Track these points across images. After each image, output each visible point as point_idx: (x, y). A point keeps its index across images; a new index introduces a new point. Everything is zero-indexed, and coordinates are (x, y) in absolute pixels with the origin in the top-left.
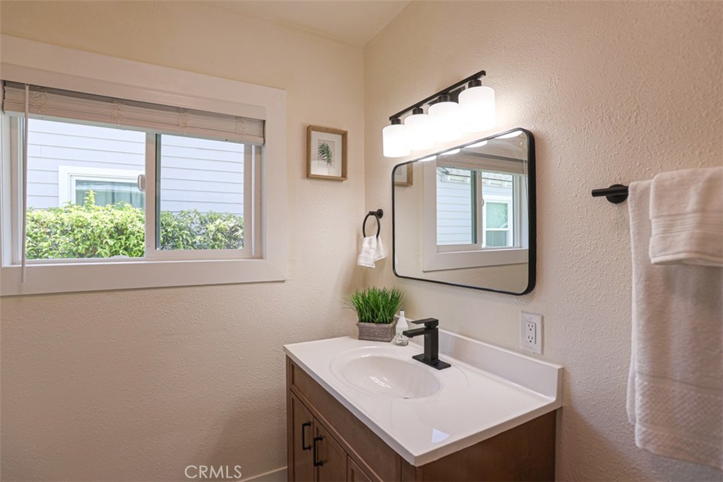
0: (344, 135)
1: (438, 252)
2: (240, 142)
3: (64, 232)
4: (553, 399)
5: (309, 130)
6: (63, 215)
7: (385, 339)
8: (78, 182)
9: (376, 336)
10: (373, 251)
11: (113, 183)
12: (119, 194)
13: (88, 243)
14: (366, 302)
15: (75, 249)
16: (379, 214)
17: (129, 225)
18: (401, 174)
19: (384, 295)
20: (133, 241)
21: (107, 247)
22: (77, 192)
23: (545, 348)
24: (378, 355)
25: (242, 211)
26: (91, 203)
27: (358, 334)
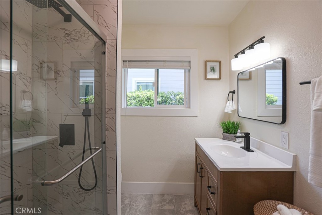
0: (220, 62)
1: (265, 108)
2: (182, 69)
3: (134, 99)
4: (290, 167)
5: (206, 62)
6: (134, 94)
7: (233, 140)
8: (137, 83)
9: (229, 139)
10: (230, 107)
11: (147, 83)
12: (149, 86)
13: (140, 103)
14: (226, 126)
15: (136, 105)
16: (234, 92)
17: (151, 97)
18: (246, 75)
19: (233, 123)
20: (152, 102)
21: (145, 104)
22: (137, 86)
23: (290, 147)
24: (226, 145)
25: (183, 91)
26: (140, 90)
27: (222, 137)
